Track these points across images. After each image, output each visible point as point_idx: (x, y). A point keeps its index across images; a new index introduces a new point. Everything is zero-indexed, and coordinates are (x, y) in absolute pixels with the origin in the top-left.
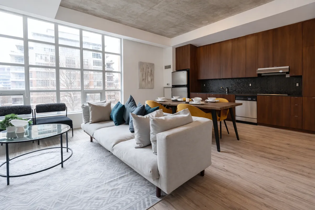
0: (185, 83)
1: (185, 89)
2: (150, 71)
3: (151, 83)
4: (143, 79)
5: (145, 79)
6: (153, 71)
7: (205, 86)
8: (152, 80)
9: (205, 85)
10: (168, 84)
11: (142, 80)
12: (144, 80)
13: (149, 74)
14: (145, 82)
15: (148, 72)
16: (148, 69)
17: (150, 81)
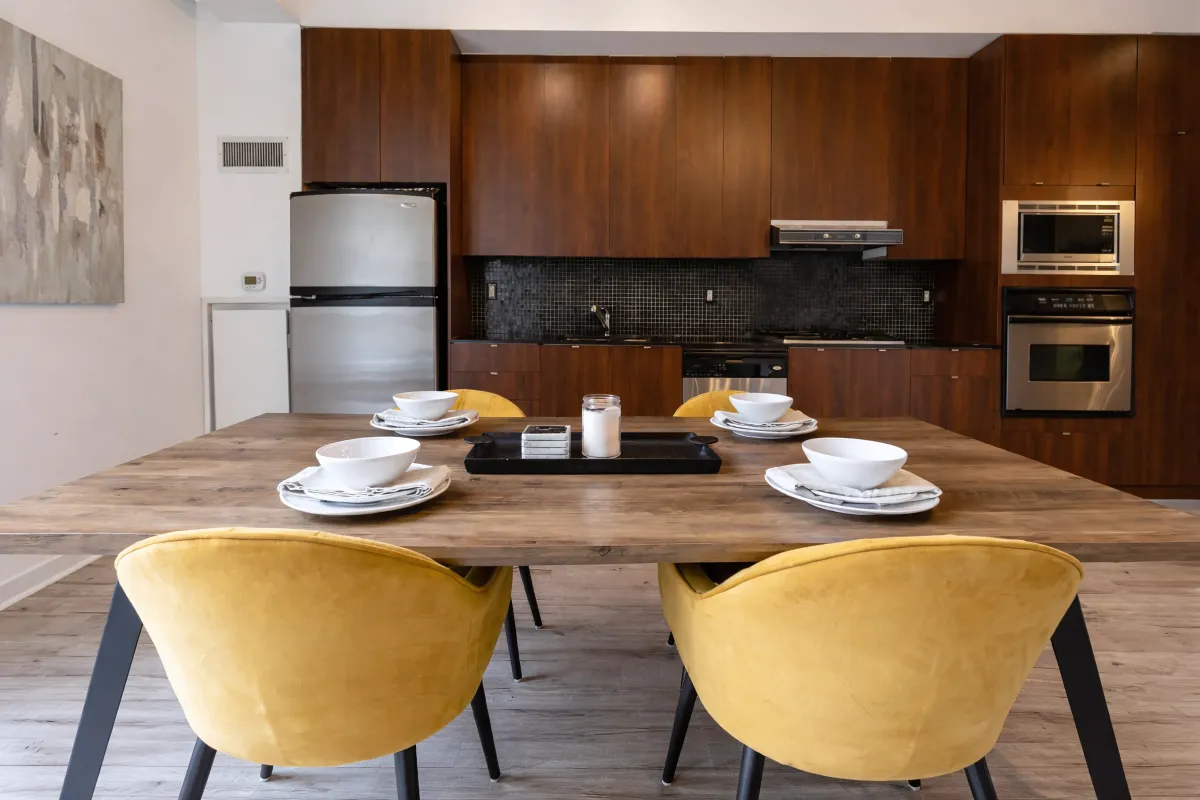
2: (83, 136)
3: (95, 242)
5: (43, 200)
6: (109, 143)
7: (491, 294)
9: (492, 288)
10: (251, 281)
15: (69, 138)
16: (67, 111)
17: (85, 225)
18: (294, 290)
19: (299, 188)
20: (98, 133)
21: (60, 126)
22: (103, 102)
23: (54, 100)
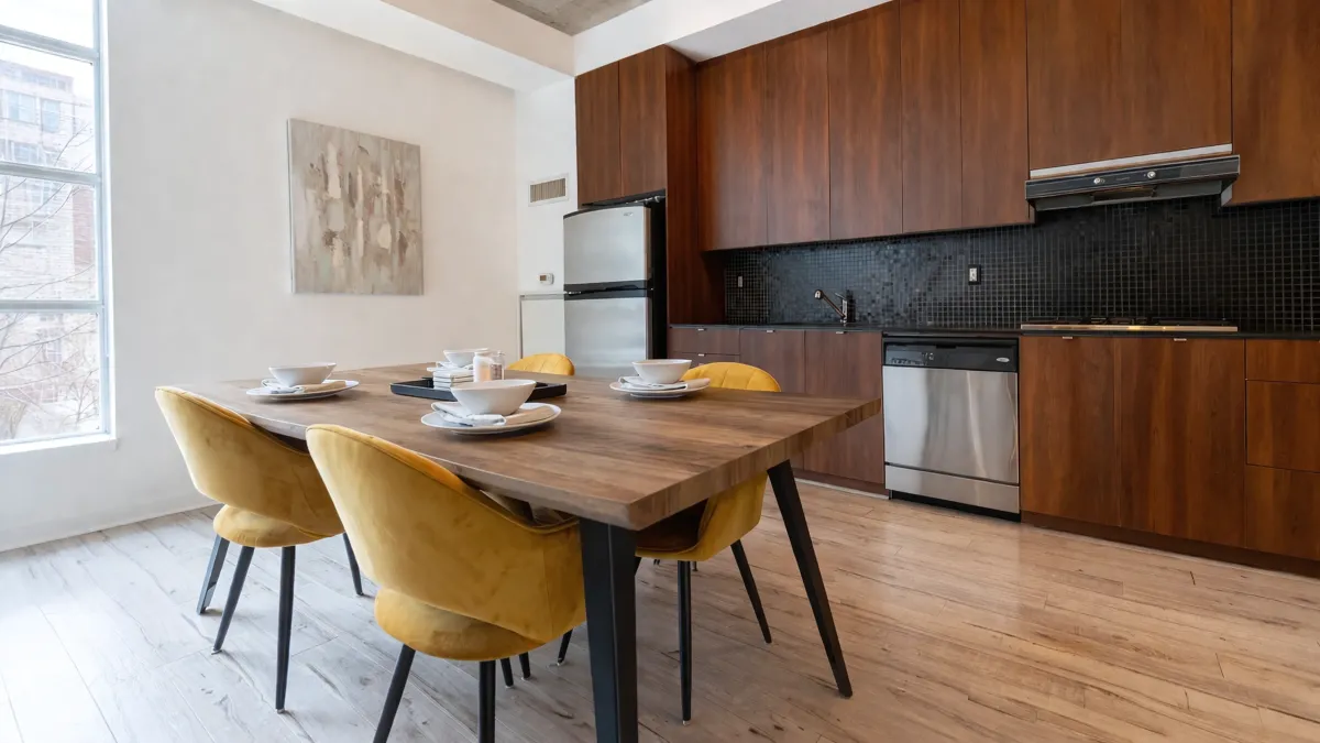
0: (638, 271)
1: (638, 306)
2: (385, 190)
3: (396, 259)
4: (329, 238)
5: (349, 234)
6: (409, 190)
7: (740, 284)
8: (403, 245)
9: (740, 279)
10: (543, 278)
11: (317, 239)
12: (338, 243)
13: (380, 206)
14: (348, 251)
15: (373, 192)
16: (370, 175)
17: (387, 250)
18: (567, 287)
19: (575, 208)
20: (399, 186)
21: (364, 186)
22: (402, 163)
23: (360, 171)
